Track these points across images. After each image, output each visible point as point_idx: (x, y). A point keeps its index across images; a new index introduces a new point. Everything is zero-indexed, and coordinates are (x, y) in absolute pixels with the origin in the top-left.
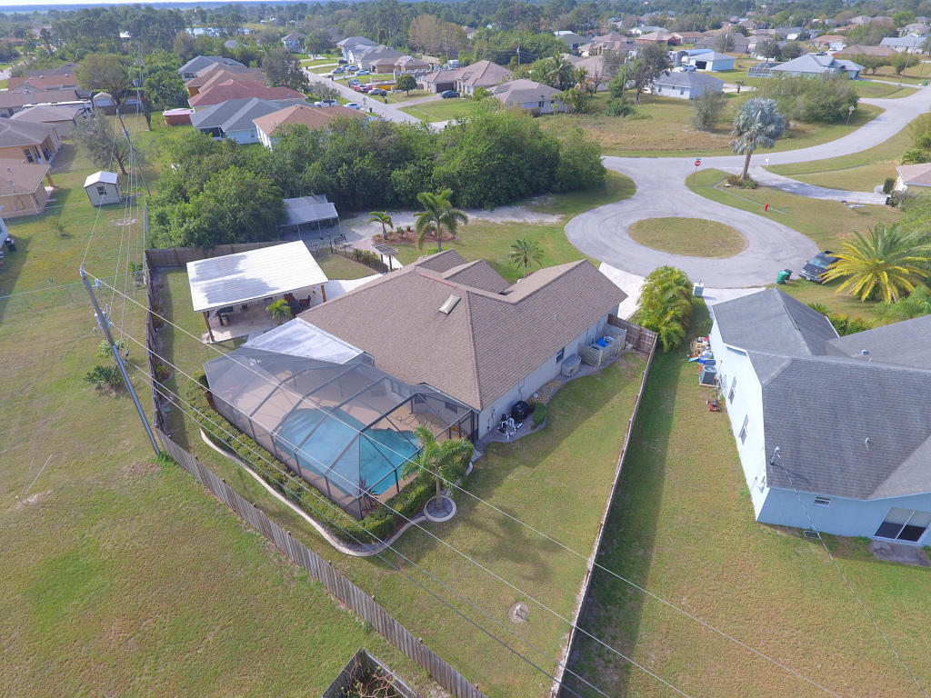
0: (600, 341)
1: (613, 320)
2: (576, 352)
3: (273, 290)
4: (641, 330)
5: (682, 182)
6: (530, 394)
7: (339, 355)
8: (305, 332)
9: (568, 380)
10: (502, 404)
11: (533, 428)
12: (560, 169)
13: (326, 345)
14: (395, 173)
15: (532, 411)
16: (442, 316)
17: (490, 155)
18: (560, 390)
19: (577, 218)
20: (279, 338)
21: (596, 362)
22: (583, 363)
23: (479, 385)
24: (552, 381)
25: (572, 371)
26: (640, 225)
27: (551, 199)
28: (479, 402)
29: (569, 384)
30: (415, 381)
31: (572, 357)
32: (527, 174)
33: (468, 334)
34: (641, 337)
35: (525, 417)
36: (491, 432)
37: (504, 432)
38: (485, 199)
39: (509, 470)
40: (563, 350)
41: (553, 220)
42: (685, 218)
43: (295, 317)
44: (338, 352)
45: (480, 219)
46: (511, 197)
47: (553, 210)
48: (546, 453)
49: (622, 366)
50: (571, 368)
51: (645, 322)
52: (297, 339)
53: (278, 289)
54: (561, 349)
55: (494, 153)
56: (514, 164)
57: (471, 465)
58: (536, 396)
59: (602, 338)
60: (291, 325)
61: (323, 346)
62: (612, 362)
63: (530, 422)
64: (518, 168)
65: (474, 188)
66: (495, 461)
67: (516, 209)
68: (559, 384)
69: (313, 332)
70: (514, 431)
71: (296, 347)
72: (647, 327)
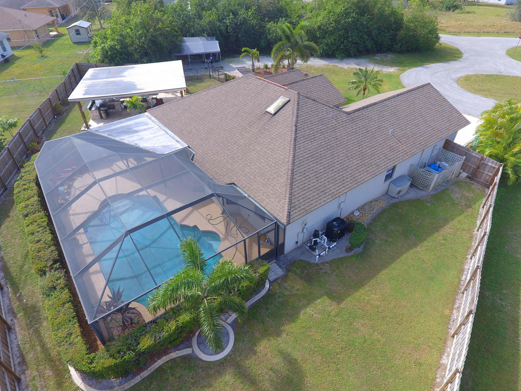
0: (433, 165)
1: (449, 145)
2: (406, 174)
3: (139, 89)
4: (482, 159)
5: (504, 52)
6: (350, 211)
7: (164, 146)
8: (146, 124)
9: (395, 200)
10: (316, 218)
11: (349, 249)
12: (402, 33)
13: (158, 136)
14: (270, 25)
15: (351, 231)
16: (268, 116)
17: (347, 14)
18: (383, 211)
19: (411, 70)
20: (123, 127)
21: (427, 187)
22: (412, 185)
23: (291, 194)
24: (376, 200)
25: (400, 192)
26: (467, 78)
27: (390, 56)
28: (286, 214)
29: (394, 206)
30: (224, 180)
31: (401, 178)
32: (375, 32)
33: (290, 136)
34: (481, 165)
35: (341, 236)
36: (299, 248)
37: (314, 250)
38: (337, 49)
39: (310, 300)
40: (393, 169)
41: (392, 70)
42: (509, 76)
43: (145, 112)
44: (164, 144)
45: (331, 64)
46: (359, 51)
47: (392, 64)
48: (360, 284)
49: (456, 195)
50: (399, 189)
51: (488, 152)
52: (137, 129)
53: (143, 89)
54: (391, 166)
55: (350, 13)
56: (365, 23)
57: (267, 286)
58: (357, 214)
59: (435, 163)
60: (138, 118)
61: (154, 137)
62: (443, 188)
63: (345, 242)
64: (368, 28)
65: (329, 40)
66: (296, 285)
67: (362, 61)
68: (383, 204)
69: (152, 125)
70: (327, 250)
71: (131, 135)
72: (490, 156)
